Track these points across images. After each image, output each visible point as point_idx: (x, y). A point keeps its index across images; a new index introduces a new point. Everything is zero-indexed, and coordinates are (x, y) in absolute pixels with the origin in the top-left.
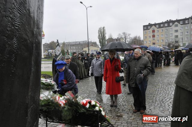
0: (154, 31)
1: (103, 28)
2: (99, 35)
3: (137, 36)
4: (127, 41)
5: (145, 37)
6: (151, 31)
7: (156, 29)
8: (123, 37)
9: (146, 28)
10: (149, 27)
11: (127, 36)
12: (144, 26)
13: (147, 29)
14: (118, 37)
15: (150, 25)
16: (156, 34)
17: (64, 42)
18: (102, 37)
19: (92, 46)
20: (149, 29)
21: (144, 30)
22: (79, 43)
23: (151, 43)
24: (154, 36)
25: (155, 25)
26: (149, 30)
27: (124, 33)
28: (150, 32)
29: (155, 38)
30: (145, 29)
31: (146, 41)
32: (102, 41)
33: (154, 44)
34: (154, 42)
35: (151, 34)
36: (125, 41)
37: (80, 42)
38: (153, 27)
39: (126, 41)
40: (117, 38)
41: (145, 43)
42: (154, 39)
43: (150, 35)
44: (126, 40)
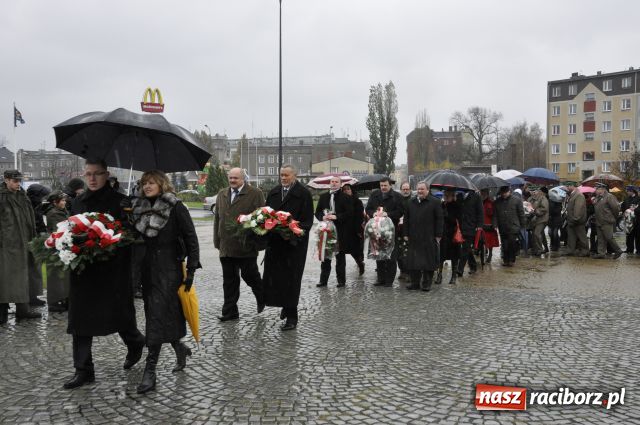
0: (590, 106)
1: (389, 87)
2: (372, 114)
3: (525, 124)
4: (488, 142)
5: (555, 129)
6: (581, 107)
7: (600, 98)
8: (472, 124)
9: (560, 90)
10: (572, 90)
11: (488, 123)
12: (552, 85)
13: (565, 96)
14: (453, 125)
15: (579, 81)
16: (598, 116)
17: (244, 136)
18: (382, 124)
19: (348, 155)
20: (572, 97)
21: (551, 99)
22: (302, 142)
23: (579, 153)
24: (589, 126)
25: (598, 80)
26: (570, 102)
27: (476, 112)
28: (574, 111)
29: (597, 134)
30: (556, 94)
31: (558, 146)
32: (383, 136)
33: (589, 156)
34: (589, 150)
35: (580, 119)
36: (480, 141)
37: (306, 141)
38: (590, 88)
39: (483, 141)
40: (450, 128)
41: (553, 151)
42: (592, 139)
43: (573, 121)
44: (481, 138)
